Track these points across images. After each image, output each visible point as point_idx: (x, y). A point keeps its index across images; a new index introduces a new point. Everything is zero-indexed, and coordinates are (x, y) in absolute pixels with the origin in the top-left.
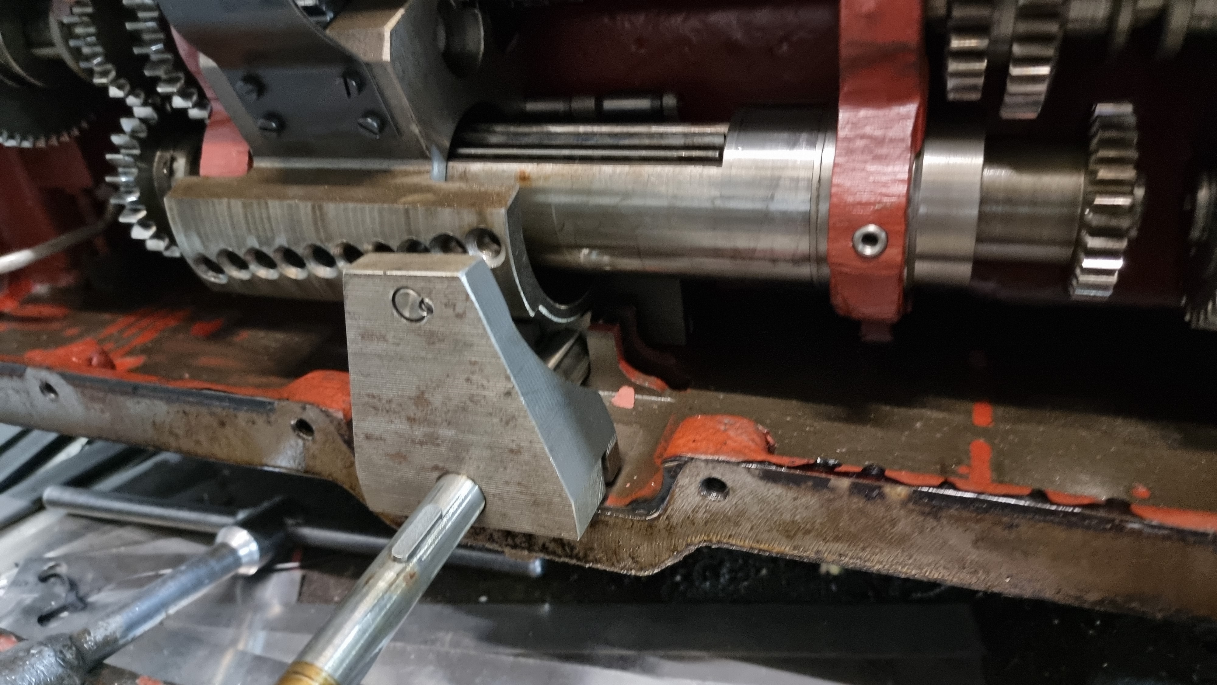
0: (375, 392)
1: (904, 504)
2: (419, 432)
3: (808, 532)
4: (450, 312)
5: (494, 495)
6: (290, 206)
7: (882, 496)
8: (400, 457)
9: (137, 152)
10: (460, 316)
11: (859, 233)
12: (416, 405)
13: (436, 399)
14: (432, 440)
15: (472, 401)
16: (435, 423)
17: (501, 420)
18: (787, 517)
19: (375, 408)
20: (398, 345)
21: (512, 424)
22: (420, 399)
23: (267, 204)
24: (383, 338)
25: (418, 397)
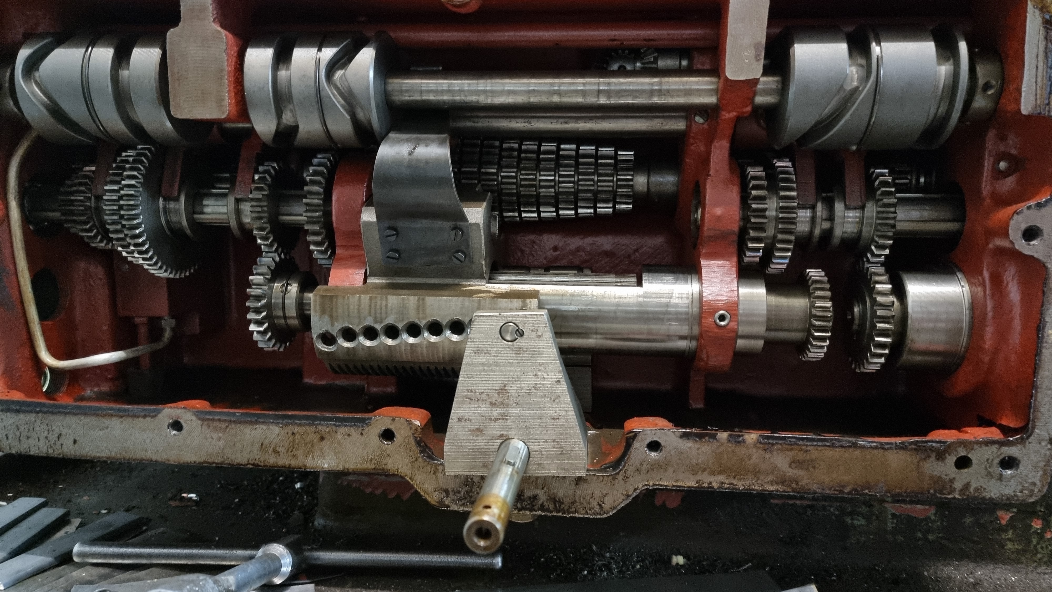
0: (473, 388)
1: (755, 445)
2: (496, 412)
3: (705, 470)
4: (534, 335)
5: (536, 451)
6: (403, 299)
7: (744, 441)
8: (479, 431)
9: (268, 277)
10: (539, 337)
11: (717, 315)
12: (498, 394)
13: (512, 389)
14: (504, 417)
15: (535, 388)
16: (508, 405)
17: (551, 399)
18: (694, 462)
19: (471, 399)
20: (497, 356)
21: (557, 401)
22: (503, 390)
23: (386, 298)
24: (488, 353)
25: (502, 389)
